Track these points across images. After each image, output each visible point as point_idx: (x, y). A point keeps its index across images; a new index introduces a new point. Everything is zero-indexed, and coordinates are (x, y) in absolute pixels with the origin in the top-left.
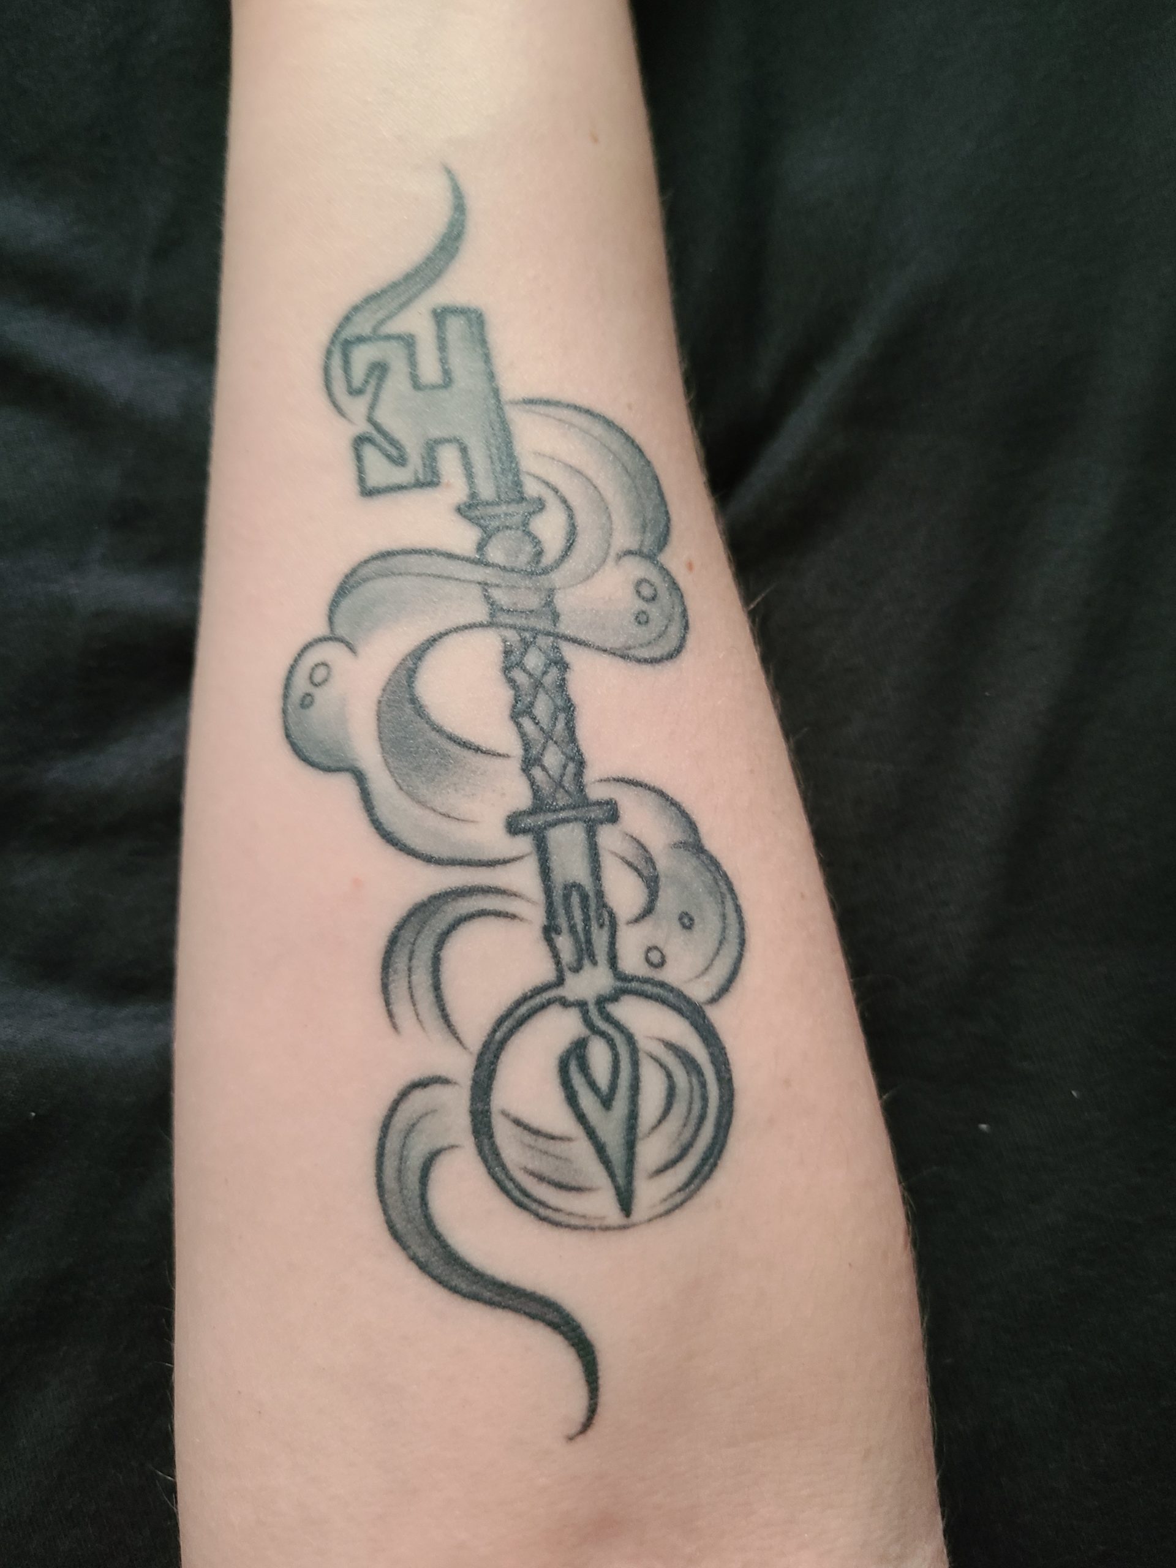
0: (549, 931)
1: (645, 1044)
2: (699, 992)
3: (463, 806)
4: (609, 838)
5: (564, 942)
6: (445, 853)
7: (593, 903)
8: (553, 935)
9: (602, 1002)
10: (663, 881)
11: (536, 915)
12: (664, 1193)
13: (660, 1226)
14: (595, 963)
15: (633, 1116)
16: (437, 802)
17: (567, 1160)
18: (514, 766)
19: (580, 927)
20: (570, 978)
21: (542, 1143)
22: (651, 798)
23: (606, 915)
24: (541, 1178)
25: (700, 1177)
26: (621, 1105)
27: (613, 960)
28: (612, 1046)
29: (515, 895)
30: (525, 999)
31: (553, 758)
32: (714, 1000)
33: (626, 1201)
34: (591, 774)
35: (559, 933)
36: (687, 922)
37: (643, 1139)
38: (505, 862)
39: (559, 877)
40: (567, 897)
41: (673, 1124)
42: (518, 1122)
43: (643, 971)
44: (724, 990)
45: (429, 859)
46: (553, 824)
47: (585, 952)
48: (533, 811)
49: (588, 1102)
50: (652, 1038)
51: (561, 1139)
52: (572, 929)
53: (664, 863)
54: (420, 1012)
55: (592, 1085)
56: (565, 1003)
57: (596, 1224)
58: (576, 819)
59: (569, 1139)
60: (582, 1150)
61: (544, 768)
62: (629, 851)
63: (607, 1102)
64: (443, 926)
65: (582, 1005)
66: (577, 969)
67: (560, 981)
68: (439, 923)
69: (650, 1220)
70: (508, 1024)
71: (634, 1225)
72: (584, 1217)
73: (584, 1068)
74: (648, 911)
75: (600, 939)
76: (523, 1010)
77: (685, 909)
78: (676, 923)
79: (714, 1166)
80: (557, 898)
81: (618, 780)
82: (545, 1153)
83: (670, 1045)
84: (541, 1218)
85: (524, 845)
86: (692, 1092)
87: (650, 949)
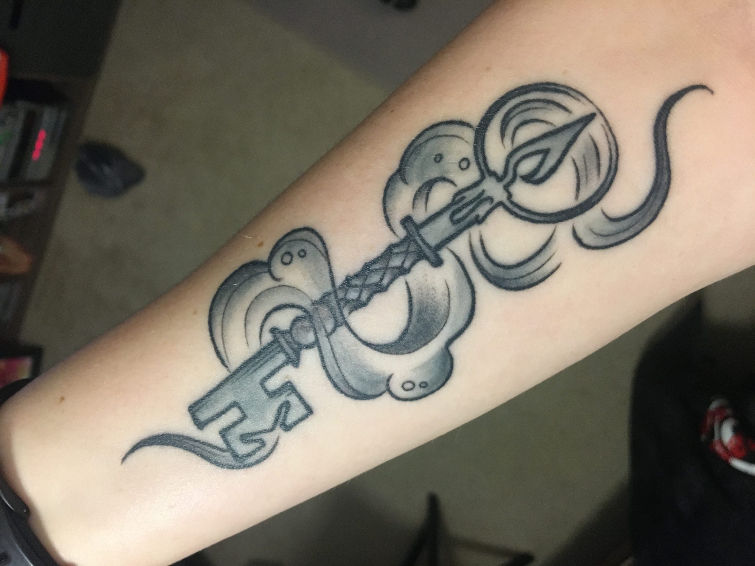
0: (479, 221)
1: (509, 148)
2: (469, 135)
3: (441, 289)
4: (420, 216)
5: (481, 211)
6: (467, 286)
7: (455, 207)
8: (480, 218)
9: (499, 179)
10: (426, 180)
11: (475, 231)
12: (575, 102)
13: (592, 97)
14: (483, 191)
15: (546, 136)
16: (446, 303)
17: (584, 157)
18: (409, 277)
19: (470, 207)
20: (497, 200)
21: (582, 173)
22: (389, 206)
23: (458, 198)
24: (599, 165)
25: (557, 88)
26: (543, 145)
27: (476, 184)
28: (517, 164)
29: (471, 246)
30: (517, 216)
31: (396, 262)
32: (469, 126)
33: (589, 119)
34: (395, 240)
35: (478, 216)
36: (439, 158)
37: (555, 126)
38: (458, 258)
39: (452, 229)
40: (459, 221)
42: (578, 189)
43: (474, 167)
44: (461, 123)
45: (473, 292)
46: (427, 245)
47: (481, 199)
48: (426, 258)
49: (550, 162)
50: (504, 146)
51: (575, 165)
52: (472, 210)
53: (416, 185)
54: (547, 259)
55: (541, 164)
56: (510, 196)
57: (607, 128)
58: (420, 235)
59: (574, 161)
60: (575, 152)
61: (403, 263)
62: (421, 202)
63: (546, 152)
64: (501, 270)
65: (506, 188)
66: (491, 199)
67: (501, 204)
68: (501, 272)
69: (591, 102)
71: (598, 109)
72: (607, 136)
73: (536, 171)
74: (444, 179)
75: (470, 195)
76: (523, 214)
77: (434, 163)
78: (442, 163)
79: (548, 83)
80: (463, 224)
81: (389, 225)
82: (586, 168)
83: (503, 136)
84: (618, 155)
85: (445, 254)
86: (520, 113)
87: (463, 169)
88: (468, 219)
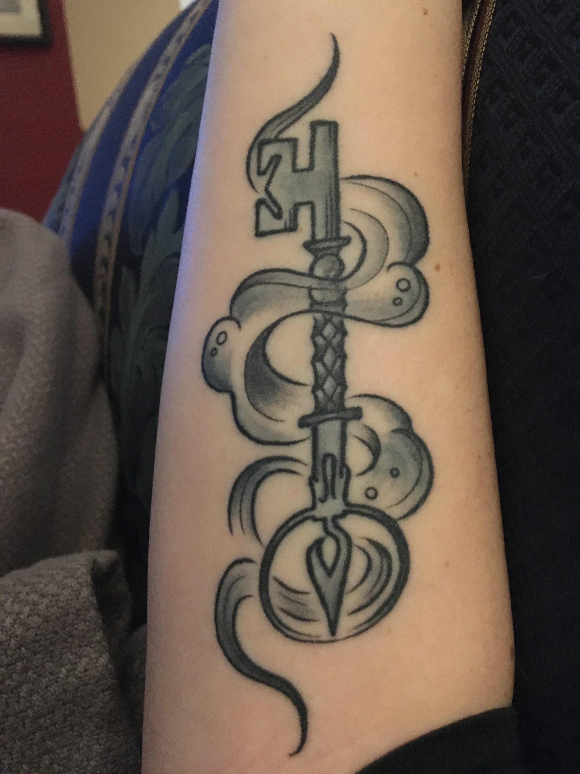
0: (312, 480)
1: (357, 541)
2: (395, 513)
3: (281, 414)
4: (353, 428)
5: (319, 487)
7: (338, 464)
8: (314, 482)
9: (335, 518)
10: (383, 450)
11: (306, 471)
12: (357, 624)
13: (351, 642)
14: (334, 497)
15: (343, 582)
16: (266, 412)
17: (304, 605)
18: (308, 390)
19: (329, 478)
20: (319, 505)
21: (292, 596)
23: (345, 470)
24: (288, 613)
25: (381, 614)
26: (337, 574)
27: (345, 495)
28: (337, 541)
29: (297, 461)
30: (294, 517)
31: (329, 385)
32: (405, 517)
33: (333, 627)
34: (349, 393)
35: (317, 481)
36: (394, 473)
37: (347, 593)
38: (294, 443)
39: (321, 451)
40: (324, 462)
41: (367, 585)
42: (281, 584)
43: (363, 500)
44: (414, 510)
45: (258, 441)
46: (323, 421)
47: (330, 492)
48: (314, 414)
49: (319, 572)
50: (361, 538)
51: (302, 593)
52: (325, 479)
53: (384, 440)
54: (243, 524)
55: (323, 563)
56: (315, 519)
57: (314, 639)
58: (336, 419)
59: (306, 593)
60: (313, 599)
61: (323, 391)
62: (365, 436)
63: (329, 572)
64: (260, 478)
65: (324, 520)
66: (323, 501)
67: (313, 507)
68: (257, 476)
69: (346, 638)
70: (283, 531)
71: (336, 641)
72: (308, 635)
73: (320, 555)
74: (371, 467)
75: (340, 483)
77: (395, 467)
78: (389, 475)
79: (390, 609)
80: (319, 464)
81: (366, 396)
82: (293, 601)
83: (372, 542)
84: (287, 636)
85: (306, 433)
86: (382, 568)
87: (369, 489)
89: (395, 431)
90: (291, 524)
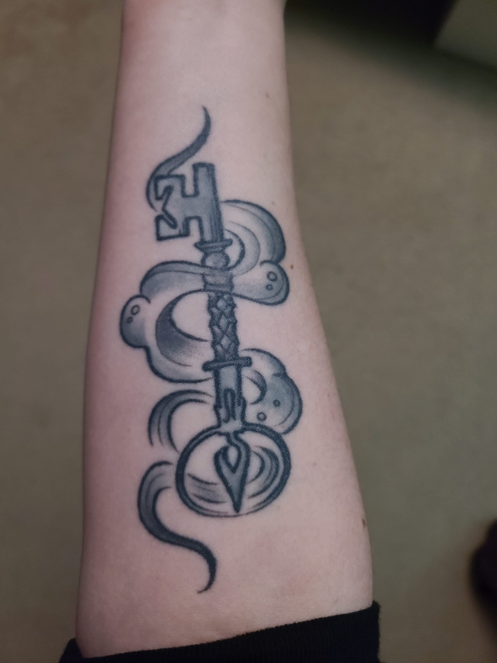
0: (216, 408)
1: (254, 449)
2: (279, 430)
3: (188, 360)
4: (246, 372)
5: (223, 412)
6: (178, 378)
7: (237, 398)
8: (218, 409)
9: (236, 433)
10: (268, 388)
11: (211, 401)
12: (255, 504)
13: (251, 516)
14: (235, 419)
15: (245, 475)
16: (176, 359)
17: (214, 492)
18: (208, 344)
20: (223, 424)
21: (203, 485)
22: (265, 356)
23: (241, 400)
24: (201, 498)
25: (272, 498)
26: (239, 472)
27: (243, 417)
28: (238, 449)
29: (204, 393)
30: (203, 432)
31: (225, 341)
32: (286, 432)
33: (237, 506)
34: (241, 347)
35: (221, 407)
36: (277, 403)
37: (248, 484)
38: (200, 381)
39: (223, 387)
40: (226, 395)
41: (261, 479)
42: (194, 478)
43: (256, 421)
44: (291, 429)
45: (171, 380)
46: (223, 367)
47: (231, 415)
48: (215, 361)
49: (225, 470)
50: (257, 446)
51: (212, 484)
52: (227, 407)
53: (268, 381)
54: (161, 437)
55: (228, 464)
56: (220, 434)
57: (223, 515)
58: (233, 365)
59: (215, 484)
60: (221, 488)
61: (221, 345)
62: (254, 376)
63: (234, 470)
64: (174, 406)
65: (227, 435)
66: (227, 421)
67: (219, 426)
68: (172, 404)
69: (248, 514)
70: (195, 442)
71: (241, 515)
72: (218, 512)
73: (226, 458)
74: (260, 399)
75: (238, 410)
77: (277, 399)
78: (272, 405)
79: (279, 494)
80: (222, 395)
81: (253, 350)
82: (205, 489)
83: (264, 449)
84: (199, 513)
85: (209, 374)
86: (272, 467)
87: (259, 414)
88: (222, 400)
89: (275, 375)
90: (201, 437)
